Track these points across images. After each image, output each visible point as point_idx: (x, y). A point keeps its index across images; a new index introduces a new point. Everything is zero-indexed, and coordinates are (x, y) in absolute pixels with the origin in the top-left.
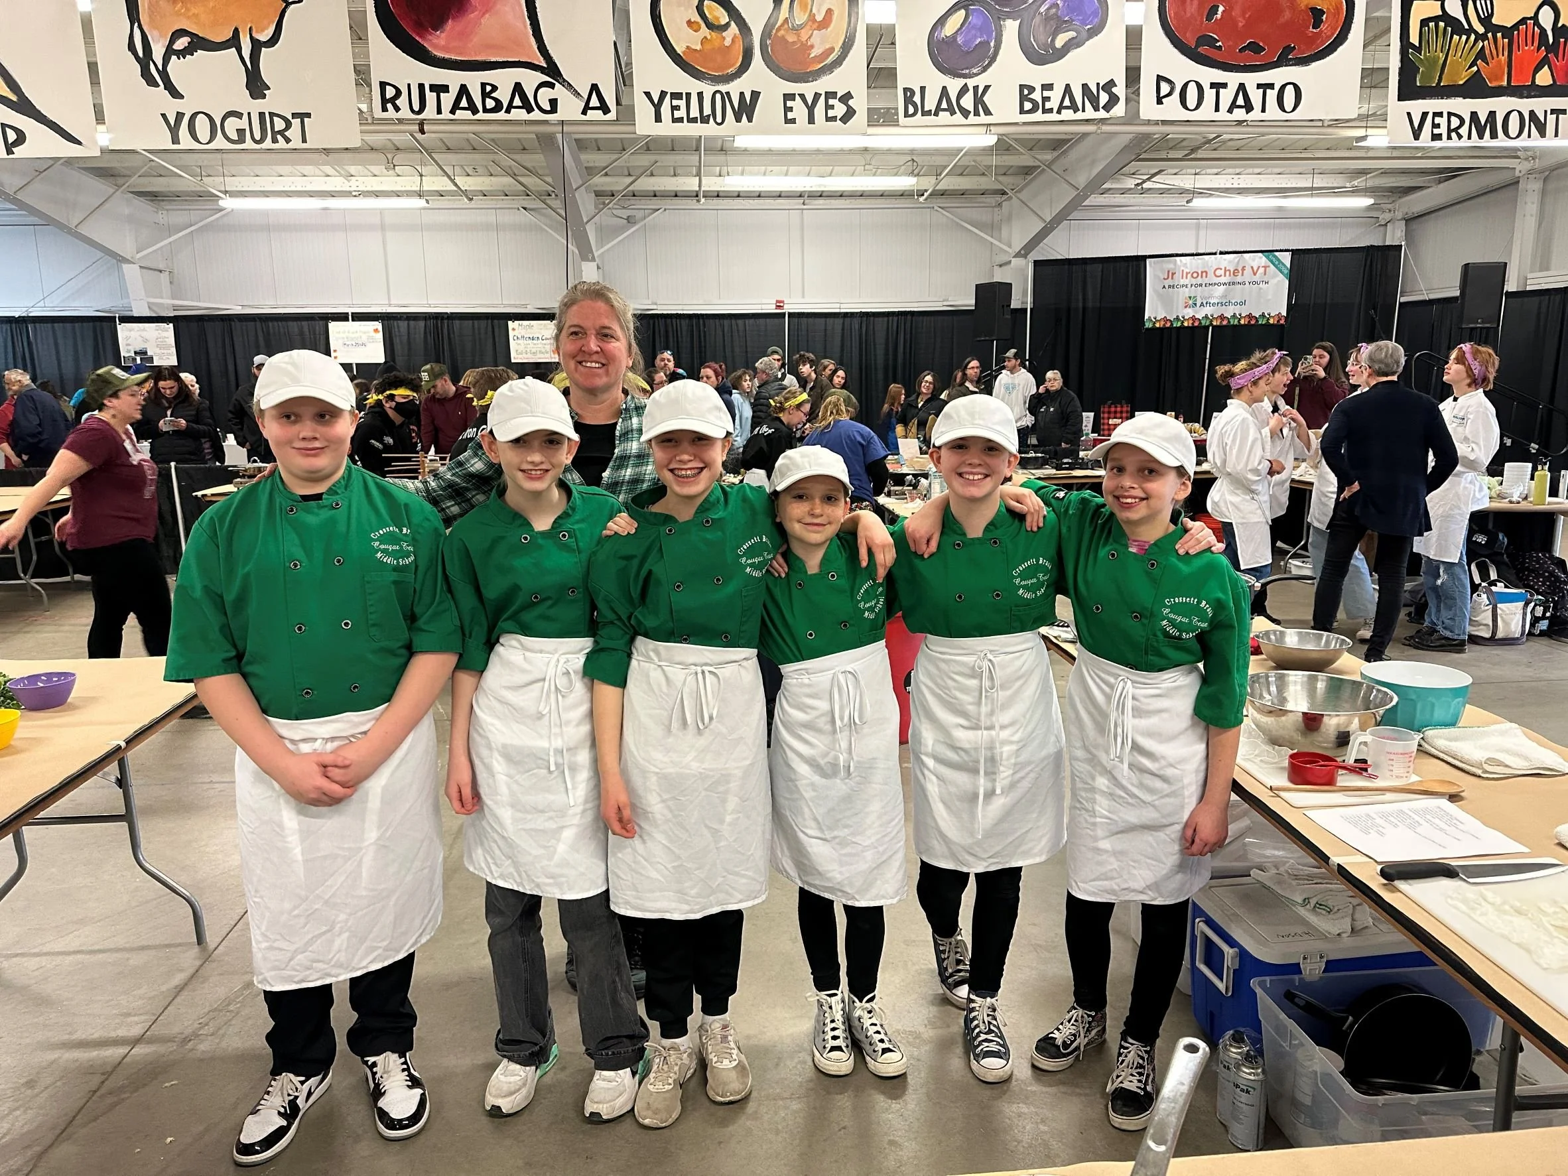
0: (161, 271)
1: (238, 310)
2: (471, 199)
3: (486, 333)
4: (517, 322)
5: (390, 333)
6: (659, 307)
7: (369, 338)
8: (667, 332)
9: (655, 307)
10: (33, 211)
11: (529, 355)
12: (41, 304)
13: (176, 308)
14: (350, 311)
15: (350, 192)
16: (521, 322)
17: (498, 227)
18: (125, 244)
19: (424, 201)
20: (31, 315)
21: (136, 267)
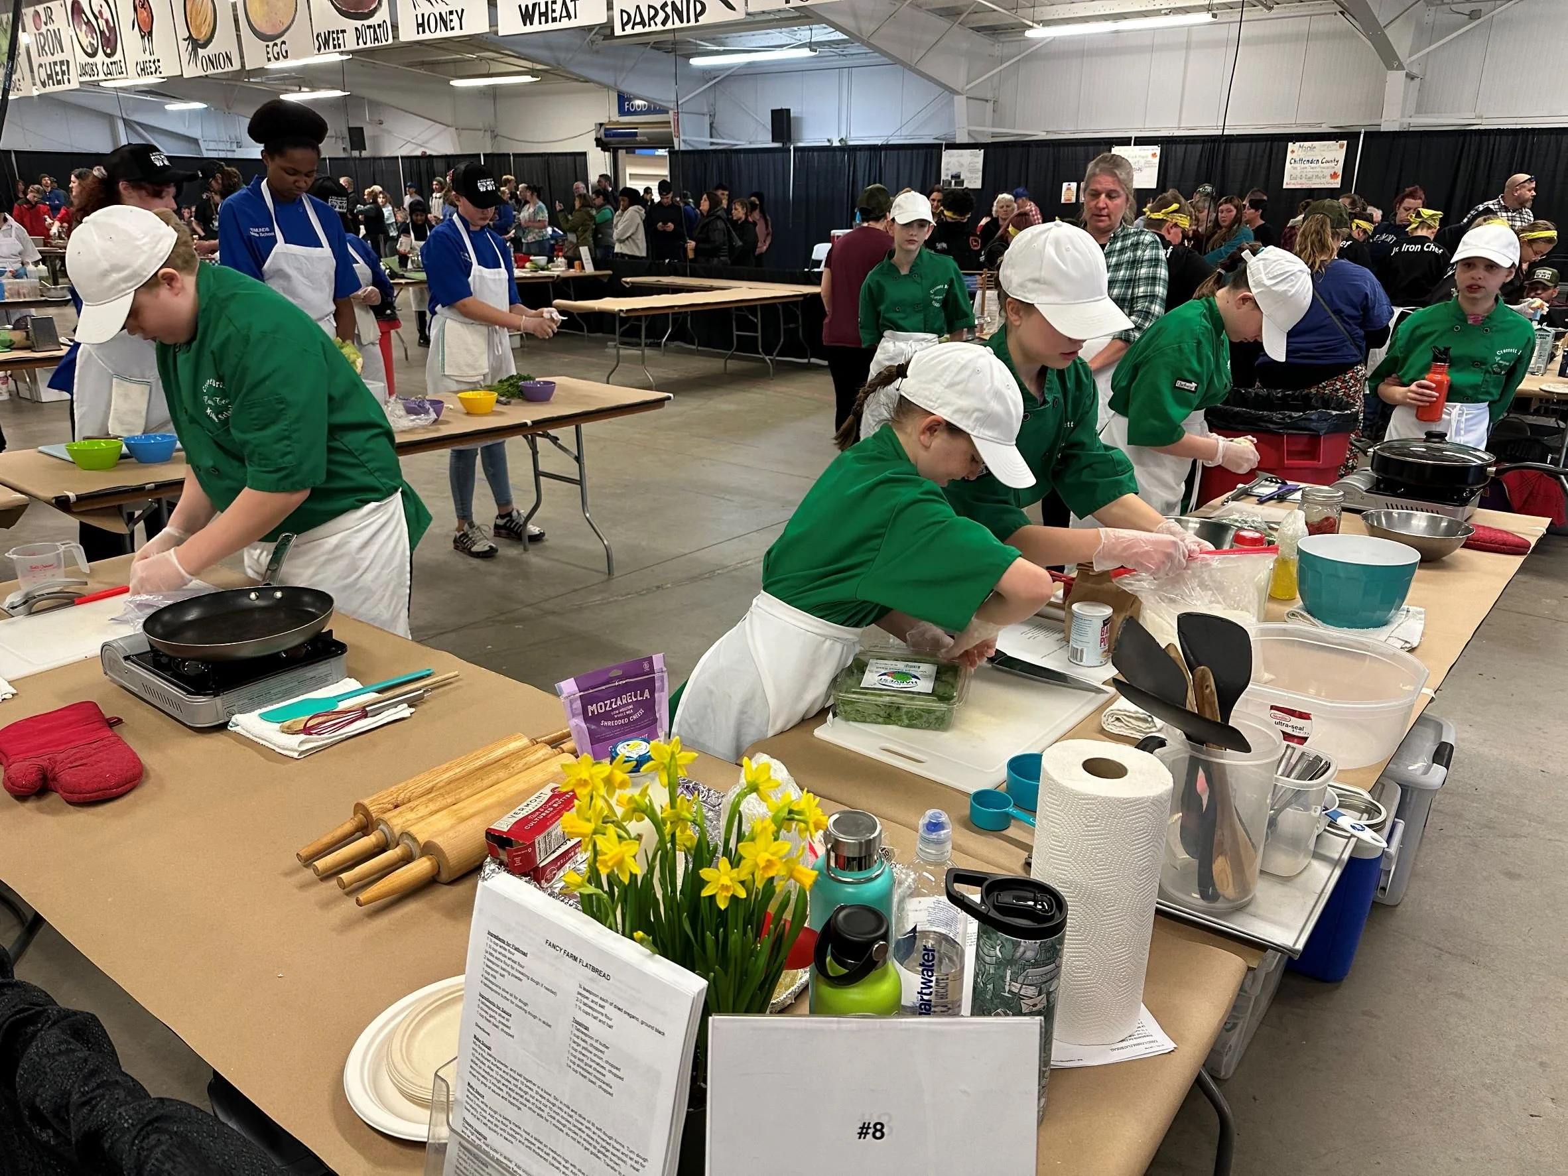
0: (987, 101)
1: (1042, 136)
2: (1270, 8)
3: (1262, 157)
4: (1298, 144)
5: (1167, 157)
6: (1484, 121)
7: (1147, 162)
8: (1479, 151)
9: (1479, 121)
10: (884, 53)
11: (1304, 181)
12: (898, 133)
13: (994, 135)
14: (1133, 134)
15: (1160, 10)
16: (1302, 143)
17: (1309, 37)
18: (958, 79)
19: (1210, 15)
20: (890, 143)
21: (964, 97)
